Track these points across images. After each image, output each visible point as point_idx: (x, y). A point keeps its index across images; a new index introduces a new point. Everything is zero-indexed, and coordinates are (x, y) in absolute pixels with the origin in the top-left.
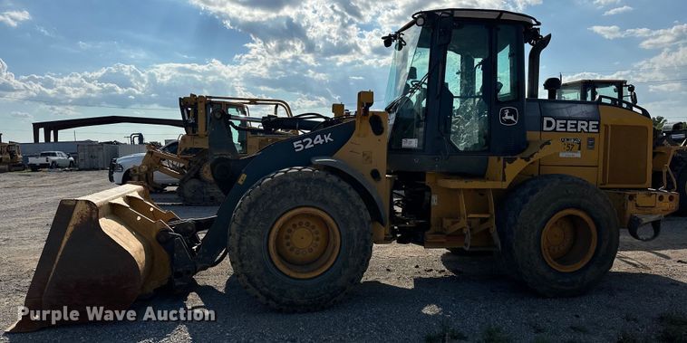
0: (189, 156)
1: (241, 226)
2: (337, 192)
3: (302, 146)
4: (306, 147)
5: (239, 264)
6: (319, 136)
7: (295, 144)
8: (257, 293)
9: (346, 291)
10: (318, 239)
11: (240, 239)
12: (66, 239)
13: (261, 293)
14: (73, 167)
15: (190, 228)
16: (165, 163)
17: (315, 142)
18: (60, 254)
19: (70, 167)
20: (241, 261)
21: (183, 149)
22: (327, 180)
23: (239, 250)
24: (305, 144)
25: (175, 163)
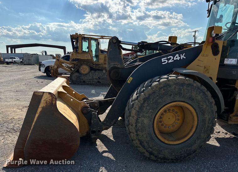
0: (74, 62)
1: (138, 112)
2: (200, 93)
3: (167, 61)
4: (169, 62)
5: (135, 133)
6: (177, 55)
7: (163, 59)
8: (145, 151)
9: (196, 152)
10: (178, 120)
11: (137, 119)
12: (37, 115)
13: (147, 151)
14: (22, 63)
15: (96, 105)
16: (64, 65)
17: (175, 59)
18: (33, 124)
19: (21, 63)
20: (137, 132)
21: (72, 59)
22: (195, 85)
23: (136, 126)
24: (168, 60)
25: (68, 65)
